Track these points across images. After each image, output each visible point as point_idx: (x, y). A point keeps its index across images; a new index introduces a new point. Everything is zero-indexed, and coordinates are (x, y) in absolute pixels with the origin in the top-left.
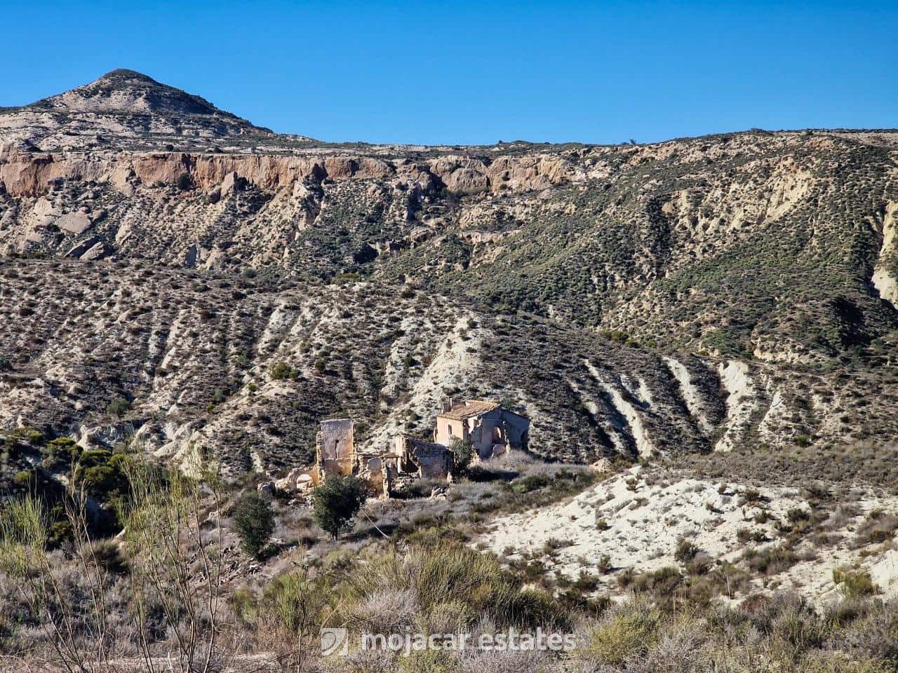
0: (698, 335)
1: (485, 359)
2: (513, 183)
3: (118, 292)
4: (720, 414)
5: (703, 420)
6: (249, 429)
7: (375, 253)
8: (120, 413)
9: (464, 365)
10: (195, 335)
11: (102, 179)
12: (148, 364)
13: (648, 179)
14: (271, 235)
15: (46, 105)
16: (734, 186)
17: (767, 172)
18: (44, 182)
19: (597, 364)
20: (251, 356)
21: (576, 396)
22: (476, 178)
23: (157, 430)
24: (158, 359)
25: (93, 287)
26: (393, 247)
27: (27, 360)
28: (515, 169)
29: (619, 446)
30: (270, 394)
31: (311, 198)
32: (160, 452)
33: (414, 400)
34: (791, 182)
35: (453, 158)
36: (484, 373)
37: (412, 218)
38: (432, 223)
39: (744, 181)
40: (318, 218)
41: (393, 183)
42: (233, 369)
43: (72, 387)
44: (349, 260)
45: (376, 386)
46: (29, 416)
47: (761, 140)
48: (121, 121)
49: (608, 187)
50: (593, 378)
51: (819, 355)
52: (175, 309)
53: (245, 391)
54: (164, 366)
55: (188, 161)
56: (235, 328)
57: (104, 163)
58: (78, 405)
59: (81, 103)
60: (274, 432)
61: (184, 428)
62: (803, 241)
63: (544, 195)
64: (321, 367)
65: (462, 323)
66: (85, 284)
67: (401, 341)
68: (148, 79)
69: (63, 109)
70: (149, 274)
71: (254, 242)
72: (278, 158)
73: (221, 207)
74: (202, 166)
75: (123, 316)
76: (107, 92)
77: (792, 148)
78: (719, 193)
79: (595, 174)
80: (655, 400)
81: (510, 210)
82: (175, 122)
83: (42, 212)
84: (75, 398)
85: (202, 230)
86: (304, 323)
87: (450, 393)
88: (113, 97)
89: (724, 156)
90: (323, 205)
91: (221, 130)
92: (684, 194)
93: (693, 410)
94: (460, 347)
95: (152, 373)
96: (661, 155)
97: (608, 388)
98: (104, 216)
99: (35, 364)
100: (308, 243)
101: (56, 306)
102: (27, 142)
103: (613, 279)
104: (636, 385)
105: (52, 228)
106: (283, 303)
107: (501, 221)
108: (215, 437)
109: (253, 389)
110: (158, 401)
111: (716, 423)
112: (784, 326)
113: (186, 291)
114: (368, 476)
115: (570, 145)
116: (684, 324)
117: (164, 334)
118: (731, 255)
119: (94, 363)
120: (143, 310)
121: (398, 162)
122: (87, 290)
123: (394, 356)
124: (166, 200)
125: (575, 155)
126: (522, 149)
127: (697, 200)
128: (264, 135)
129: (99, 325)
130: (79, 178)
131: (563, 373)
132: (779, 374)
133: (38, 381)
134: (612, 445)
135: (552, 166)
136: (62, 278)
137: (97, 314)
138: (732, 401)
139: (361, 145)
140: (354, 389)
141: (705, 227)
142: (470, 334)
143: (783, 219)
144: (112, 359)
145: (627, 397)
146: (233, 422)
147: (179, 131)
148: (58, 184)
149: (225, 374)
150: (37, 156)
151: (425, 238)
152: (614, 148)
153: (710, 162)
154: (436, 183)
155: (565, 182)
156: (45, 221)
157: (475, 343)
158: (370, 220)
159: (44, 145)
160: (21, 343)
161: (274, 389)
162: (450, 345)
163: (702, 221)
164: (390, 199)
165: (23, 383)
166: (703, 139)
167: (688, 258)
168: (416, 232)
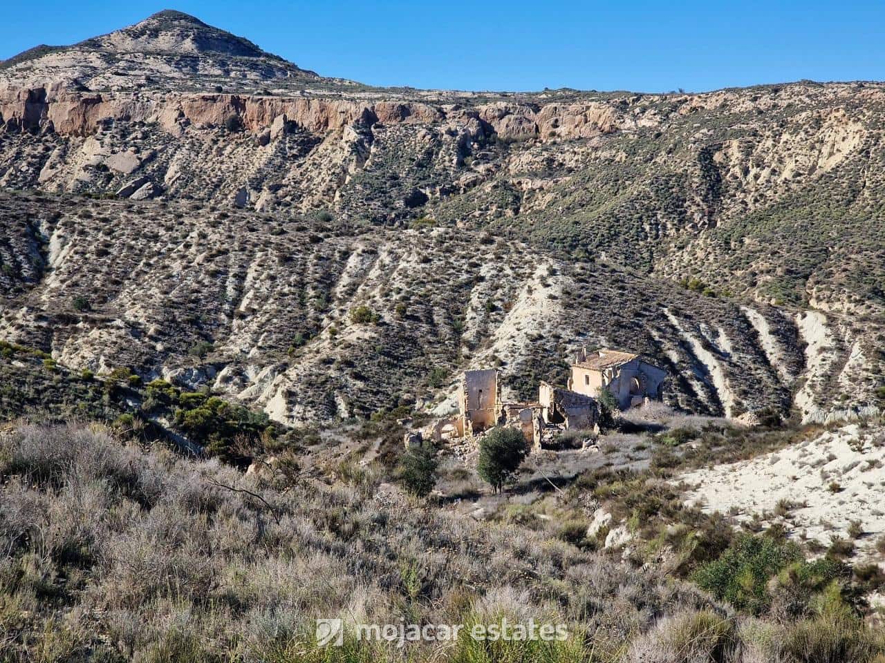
0: (754, 284)
1: (568, 306)
2: (562, 130)
3: (194, 234)
4: (799, 365)
5: (783, 370)
6: (332, 373)
7: (425, 198)
8: (202, 356)
9: (547, 311)
10: (273, 278)
11: (151, 120)
12: (226, 307)
13: (698, 129)
14: (321, 179)
15: (94, 44)
16: (785, 137)
17: (818, 123)
18: (92, 122)
19: (676, 312)
20: (329, 300)
21: (657, 345)
22: (525, 125)
23: (239, 373)
24: (236, 302)
25: (169, 229)
26: (443, 192)
27: (105, 300)
28: (564, 116)
29: (702, 395)
30: (352, 338)
31: (361, 142)
32: (243, 395)
33: (497, 345)
34: (842, 134)
35: (502, 105)
36: (567, 321)
37: (461, 164)
38: (481, 168)
39: (796, 131)
40: (368, 162)
41: (442, 129)
42: (311, 312)
43: (152, 329)
44: (400, 204)
45: (457, 331)
46: (111, 356)
47: (812, 91)
48: (168, 62)
49: (658, 135)
50: (673, 327)
51: (875, 306)
52: (252, 253)
53: (325, 334)
54: (242, 308)
55: (238, 104)
56: (313, 271)
57: (154, 103)
58: (159, 347)
59: (129, 44)
60: (357, 376)
61: (267, 371)
62: (856, 193)
63: (594, 142)
64: (402, 311)
65: (542, 270)
66: (160, 225)
67: (481, 287)
68: (195, 21)
69: (110, 49)
70: (224, 216)
71: (304, 185)
72: (327, 102)
73: (270, 149)
74: (252, 108)
75: (200, 258)
76: (155, 33)
77: (844, 100)
78: (770, 143)
79: (644, 122)
80: (735, 349)
81: (559, 157)
82: (223, 64)
83: (90, 151)
84: (156, 340)
85: (252, 172)
86: (383, 267)
87: (534, 340)
88: (160, 38)
89: (775, 106)
90: (373, 150)
91: (268, 73)
92: (735, 143)
93: (773, 360)
94: (541, 294)
95: (231, 316)
96: (711, 105)
97: (689, 337)
98: (152, 157)
99: (114, 304)
100: (358, 187)
101: (131, 248)
102: (76, 81)
103: (665, 227)
104: (715, 334)
105: (101, 168)
106: (360, 247)
107: (551, 168)
108: (299, 380)
109: (334, 333)
110: (237, 345)
111: (795, 373)
112: (839, 277)
113: (263, 234)
114: (519, 426)
115: (619, 93)
116: (739, 273)
117: (241, 277)
118: (784, 206)
119: (174, 305)
120: (220, 253)
121: (447, 108)
122: (162, 232)
123: (475, 301)
124: (215, 142)
125: (624, 103)
126: (570, 97)
127: (748, 150)
128: (310, 79)
129: (176, 267)
130: (128, 118)
131: (644, 321)
132: (857, 325)
133: (118, 322)
134: (695, 394)
135: (601, 113)
136: (136, 219)
137: (174, 255)
138: (810, 352)
139: (408, 90)
140: (436, 334)
141: (756, 177)
142: (550, 281)
143: (835, 170)
144: (191, 302)
145: (708, 346)
146: (316, 365)
147: (227, 72)
148: (107, 123)
149: (304, 317)
150: (86, 95)
151: (474, 183)
152: (663, 97)
153: (760, 112)
154: (486, 129)
155: (614, 131)
156: (94, 160)
157: (556, 290)
158: (420, 165)
159: (93, 84)
160: (98, 284)
161: (356, 333)
162: (530, 291)
163: (753, 171)
164: (440, 144)
165: (104, 323)
166: (753, 89)
167: (739, 207)
168: (466, 177)
